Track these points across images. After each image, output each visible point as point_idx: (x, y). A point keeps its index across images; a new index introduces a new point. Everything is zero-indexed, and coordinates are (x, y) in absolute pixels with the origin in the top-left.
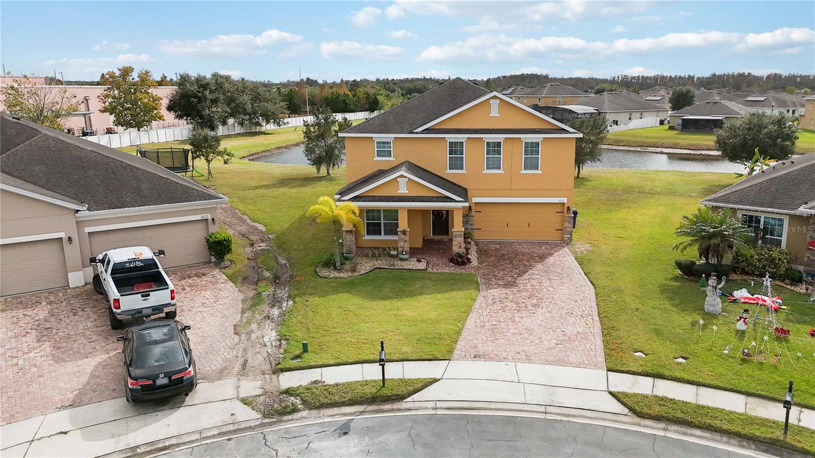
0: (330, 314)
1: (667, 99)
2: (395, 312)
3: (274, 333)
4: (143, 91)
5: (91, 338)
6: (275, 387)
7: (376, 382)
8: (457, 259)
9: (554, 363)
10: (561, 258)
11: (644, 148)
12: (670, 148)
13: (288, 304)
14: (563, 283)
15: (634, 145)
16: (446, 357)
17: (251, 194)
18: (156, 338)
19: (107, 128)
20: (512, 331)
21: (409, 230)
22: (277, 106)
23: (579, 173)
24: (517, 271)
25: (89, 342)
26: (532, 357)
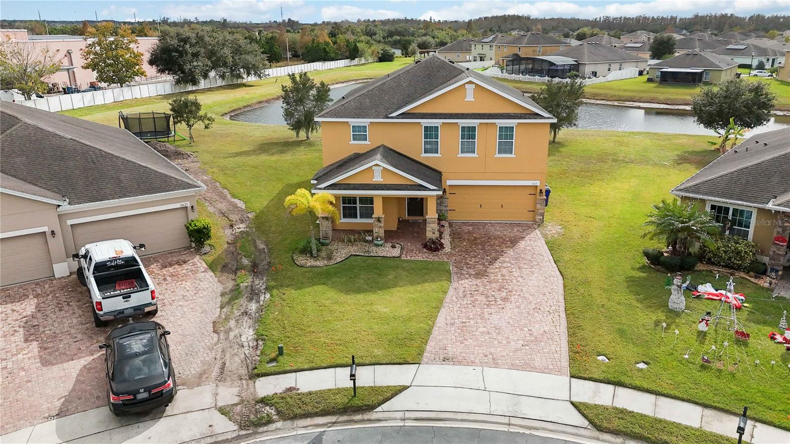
0: (305, 310)
1: (648, 47)
2: (368, 308)
3: (251, 332)
4: (124, 46)
5: (76, 337)
6: (251, 394)
7: (347, 390)
8: (430, 246)
9: (520, 368)
10: (532, 242)
11: (621, 102)
12: (648, 102)
13: (265, 297)
14: (533, 273)
15: (611, 99)
16: (415, 360)
17: (231, 162)
18: (136, 351)
19: (90, 83)
20: (481, 330)
21: (383, 216)
22: (258, 58)
23: (554, 137)
24: (489, 258)
25: (75, 342)
26: (499, 361)
